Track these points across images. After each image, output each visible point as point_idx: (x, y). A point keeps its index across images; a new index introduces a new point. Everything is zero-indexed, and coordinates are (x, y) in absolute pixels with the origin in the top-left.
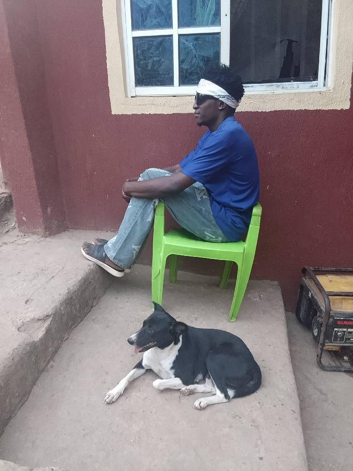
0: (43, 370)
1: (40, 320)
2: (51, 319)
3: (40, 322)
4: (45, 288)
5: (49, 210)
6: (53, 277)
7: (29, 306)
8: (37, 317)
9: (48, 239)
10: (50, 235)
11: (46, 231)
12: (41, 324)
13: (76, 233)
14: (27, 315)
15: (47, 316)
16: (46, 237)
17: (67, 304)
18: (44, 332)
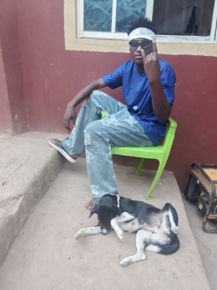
0: (16, 236)
1: (15, 198)
2: (22, 197)
3: (15, 200)
4: (16, 174)
5: (16, 116)
6: (21, 165)
7: (6, 187)
8: (12, 196)
9: (15, 137)
10: (16, 134)
11: (14, 131)
12: (15, 201)
13: (35, 133)
14: (5, 195)
15: (20, 195)
16: (14, 136)
17: (33, 186)
18: (18, 208)
